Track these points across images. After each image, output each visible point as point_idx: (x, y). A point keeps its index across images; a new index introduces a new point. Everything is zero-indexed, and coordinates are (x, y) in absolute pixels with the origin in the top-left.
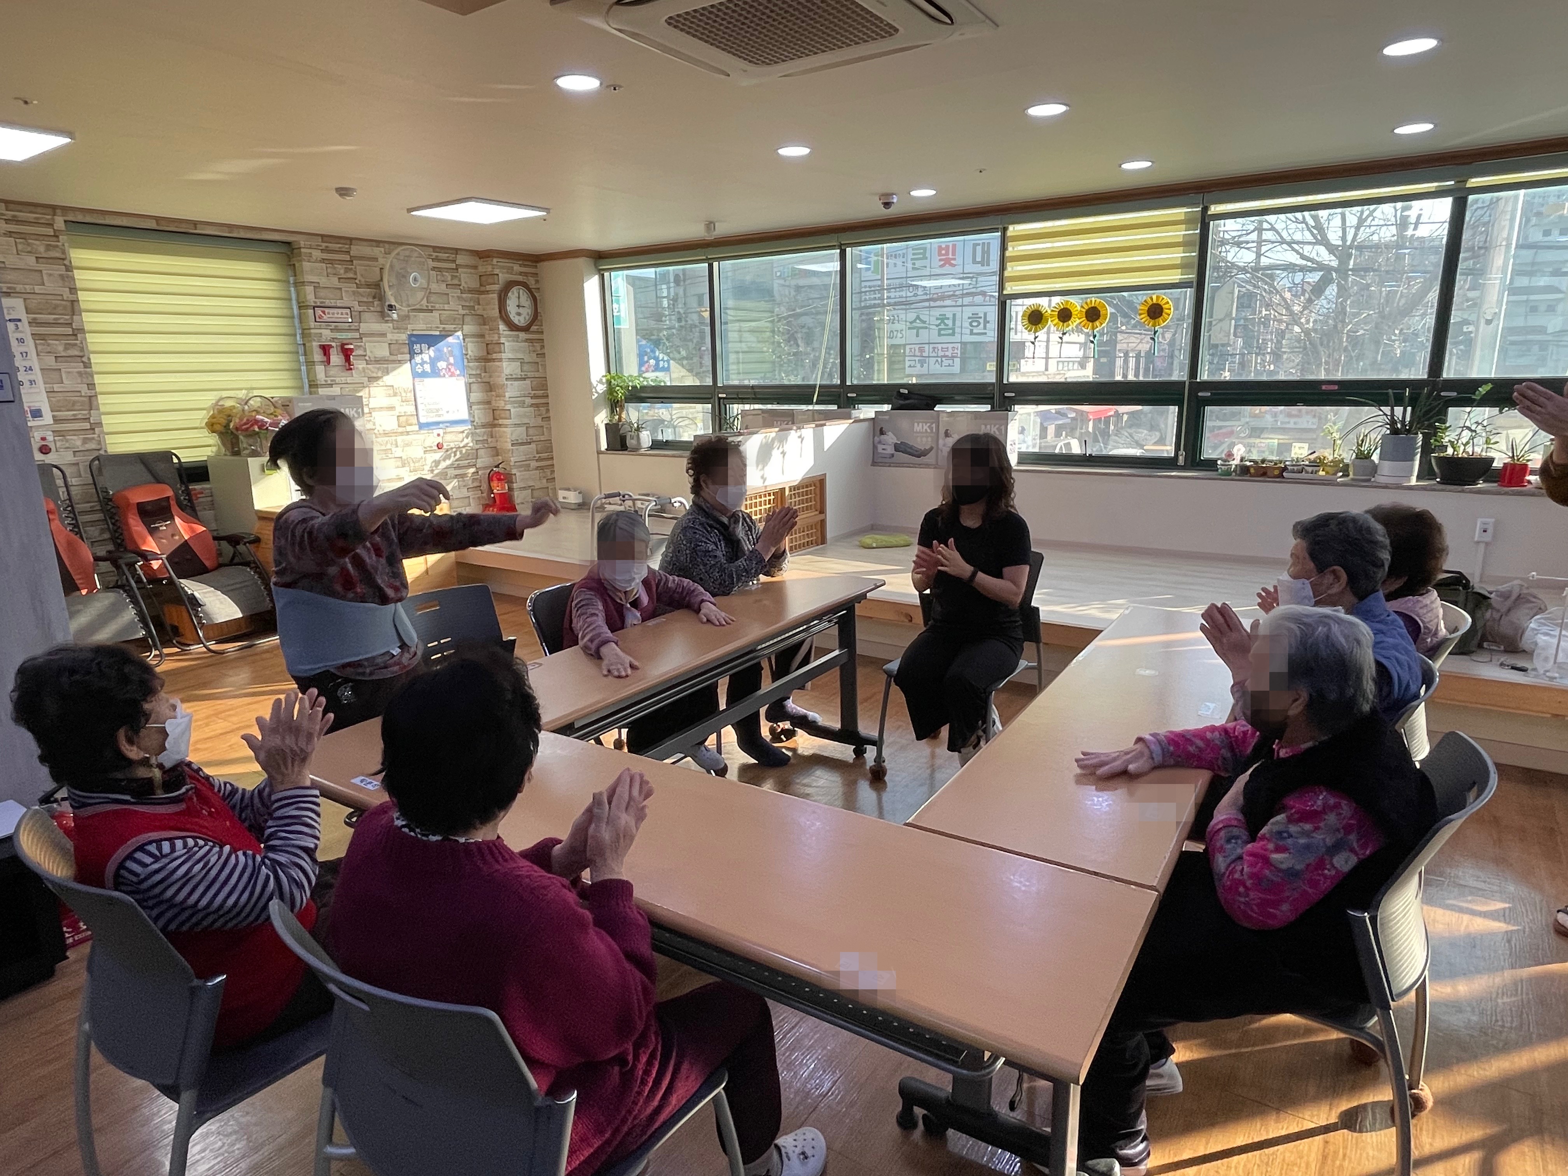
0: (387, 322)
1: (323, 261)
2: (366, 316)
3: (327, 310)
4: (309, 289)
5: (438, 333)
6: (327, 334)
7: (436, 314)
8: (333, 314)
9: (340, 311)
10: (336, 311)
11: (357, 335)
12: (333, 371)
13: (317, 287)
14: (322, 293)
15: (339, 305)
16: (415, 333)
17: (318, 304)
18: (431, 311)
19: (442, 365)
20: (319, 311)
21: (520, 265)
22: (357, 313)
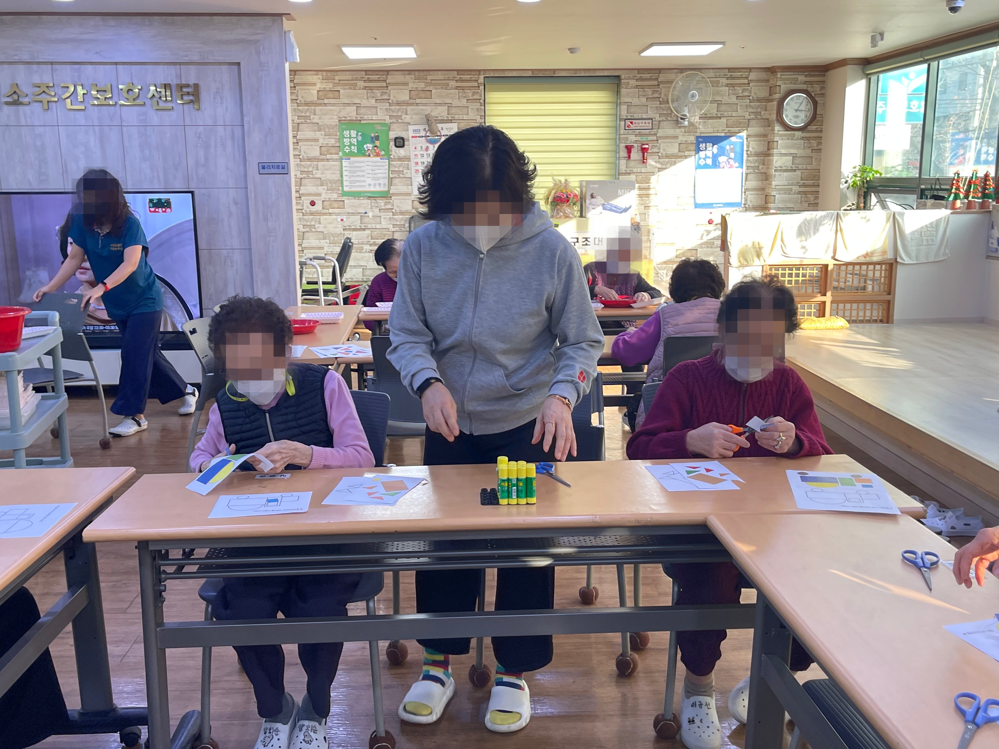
0: (680, 127)
1: (637, 87)
2: (663, 124)
3: (634, 121)
4: (624, 108)
5: (723, 134)
6: (632, 138)
7: (724, 120)
8: (639, 123)
9: (644, 121)
10: (640, 121)
11: (655, 138)
12: (632, 164)
13: (629, 105)
14: (632, 110)
15: (644, 117)
16: (702, 135)
17: (629, 117)
18: (720, 118)
19: (722, 159)
20: (628, 122)
21: (806, 76)
22: (657, 123)
